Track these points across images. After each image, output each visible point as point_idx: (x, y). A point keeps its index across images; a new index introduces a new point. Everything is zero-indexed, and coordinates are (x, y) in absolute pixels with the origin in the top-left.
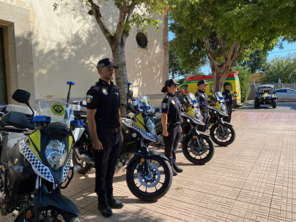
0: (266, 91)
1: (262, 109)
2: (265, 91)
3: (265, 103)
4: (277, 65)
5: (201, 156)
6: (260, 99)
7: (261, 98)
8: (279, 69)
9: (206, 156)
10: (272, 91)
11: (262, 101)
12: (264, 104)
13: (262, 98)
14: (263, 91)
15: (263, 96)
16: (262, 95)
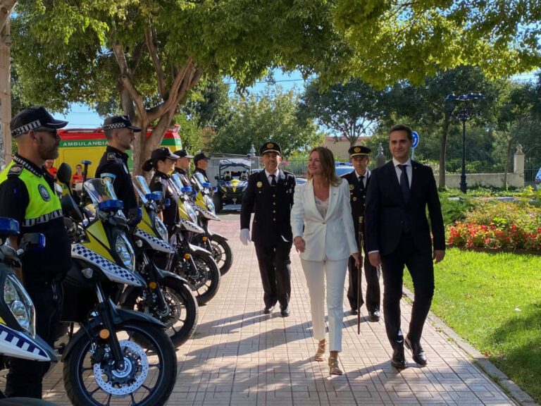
0: (234, 174)
1: (231, 215)
2: (232, 172)
3: (235, 200)
4: (244, 113)
5: (199, 290)
6: (225, 190)
7: (227, 188)
8: (247, 121)
9: (207, 289)
10: (246, 175)
11: (229, 195)
12: (233, 204)
13: (230, 190)
14: (228, 172)
15: (231, 185)
16: (228, 183)
